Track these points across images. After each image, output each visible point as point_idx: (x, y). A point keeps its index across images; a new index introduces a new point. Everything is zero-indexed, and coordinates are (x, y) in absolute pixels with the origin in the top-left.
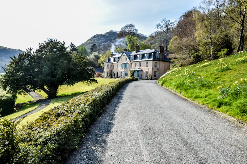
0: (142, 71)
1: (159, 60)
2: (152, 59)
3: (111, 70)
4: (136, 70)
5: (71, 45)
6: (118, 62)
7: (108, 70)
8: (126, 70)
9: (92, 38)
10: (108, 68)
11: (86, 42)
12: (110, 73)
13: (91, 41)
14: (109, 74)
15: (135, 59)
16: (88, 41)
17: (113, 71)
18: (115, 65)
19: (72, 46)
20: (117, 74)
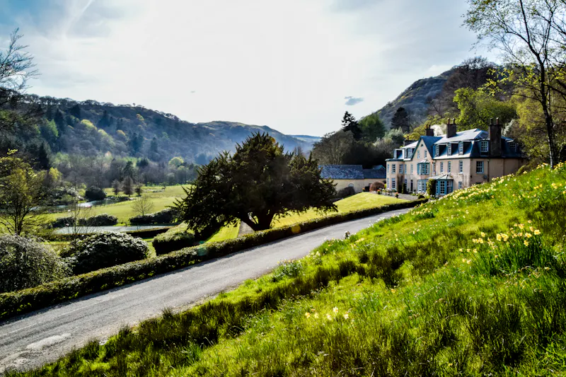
0: (452, 180)
1: (490, 156)
2: (468, 155)
3: (400, 176)
4: (439, 180)
5: (345, 117)
6: (412, 159)
7: (395, 176)
8: (424, 177)
9: (409, 88)
10: (394, 170)
11: (397, 99)
12: (398, 183)
13: (408, 95)
14: (396, 185)
15: (440, 154)
16: (399, 97)
17: (405, 177)
18: (408, 165)
19: (347, 119)
20: (412, 184)
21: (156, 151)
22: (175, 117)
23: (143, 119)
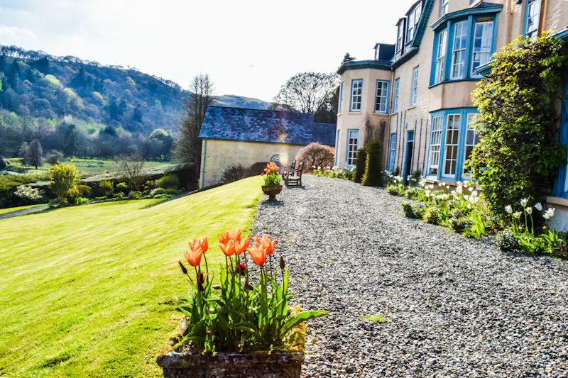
6: (418, 44)
17: (394, 127)
18: (406, 77)
21: (140, 121)
22: (176, 85)
23: (134, 84)
